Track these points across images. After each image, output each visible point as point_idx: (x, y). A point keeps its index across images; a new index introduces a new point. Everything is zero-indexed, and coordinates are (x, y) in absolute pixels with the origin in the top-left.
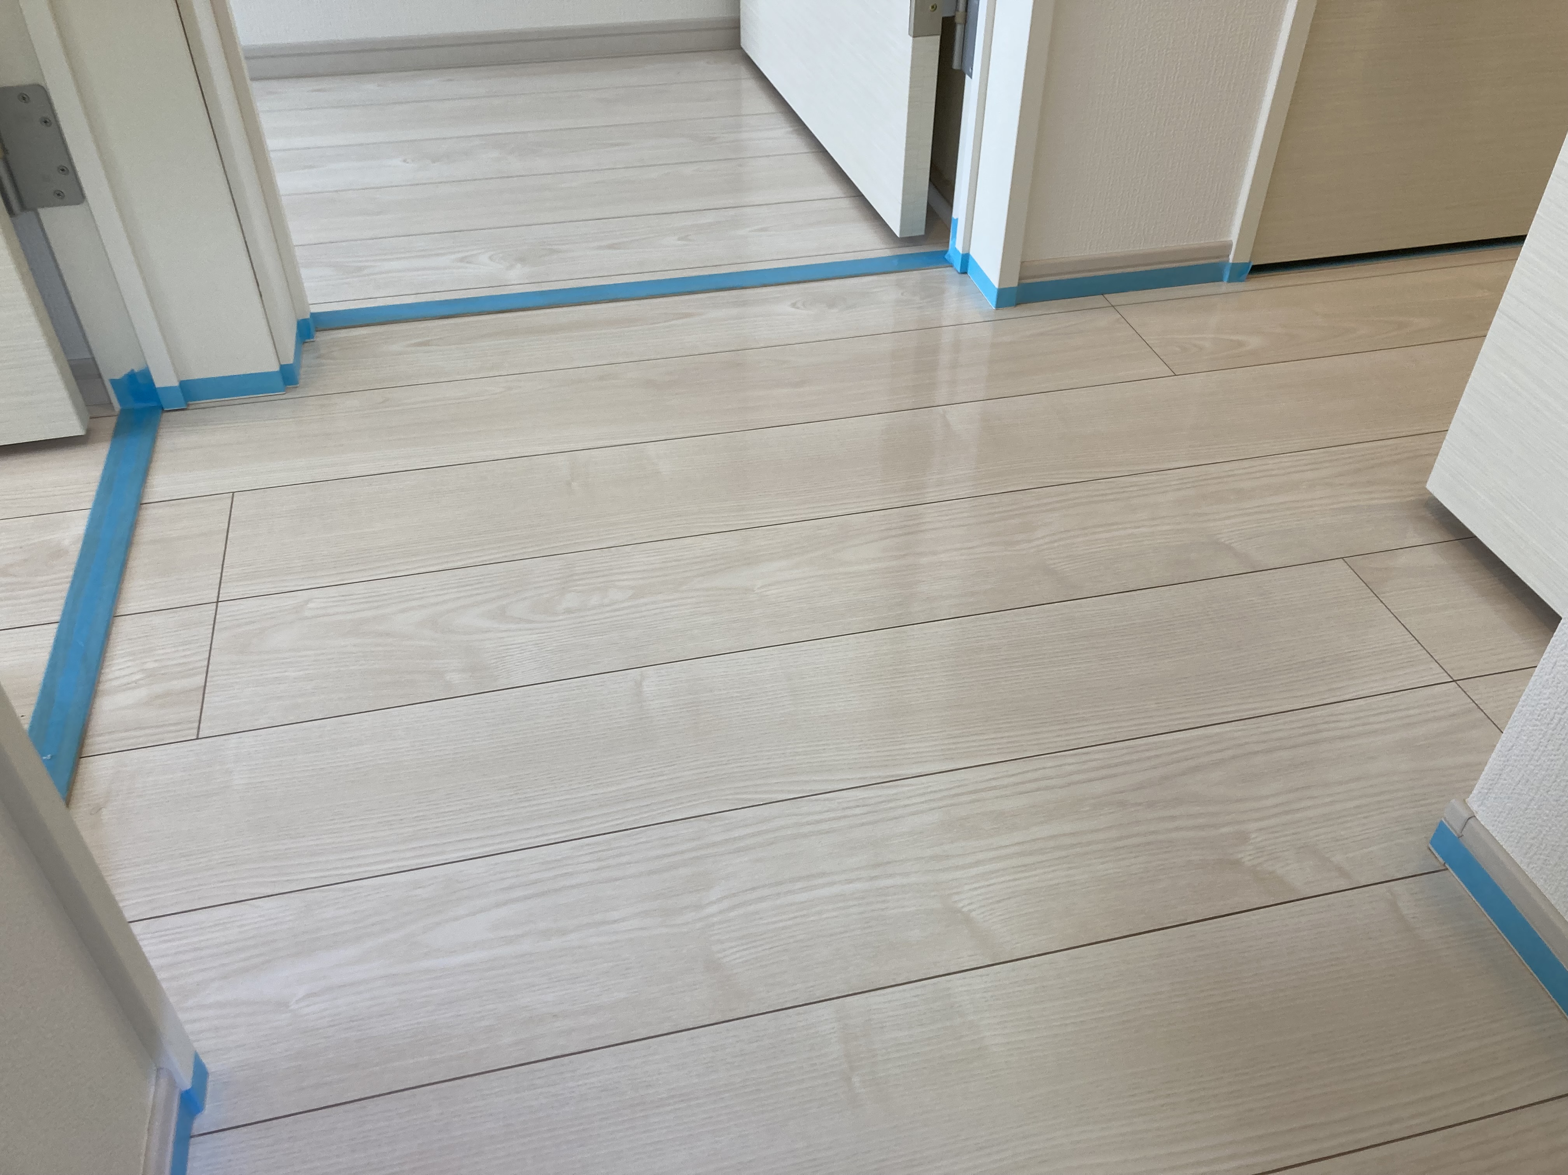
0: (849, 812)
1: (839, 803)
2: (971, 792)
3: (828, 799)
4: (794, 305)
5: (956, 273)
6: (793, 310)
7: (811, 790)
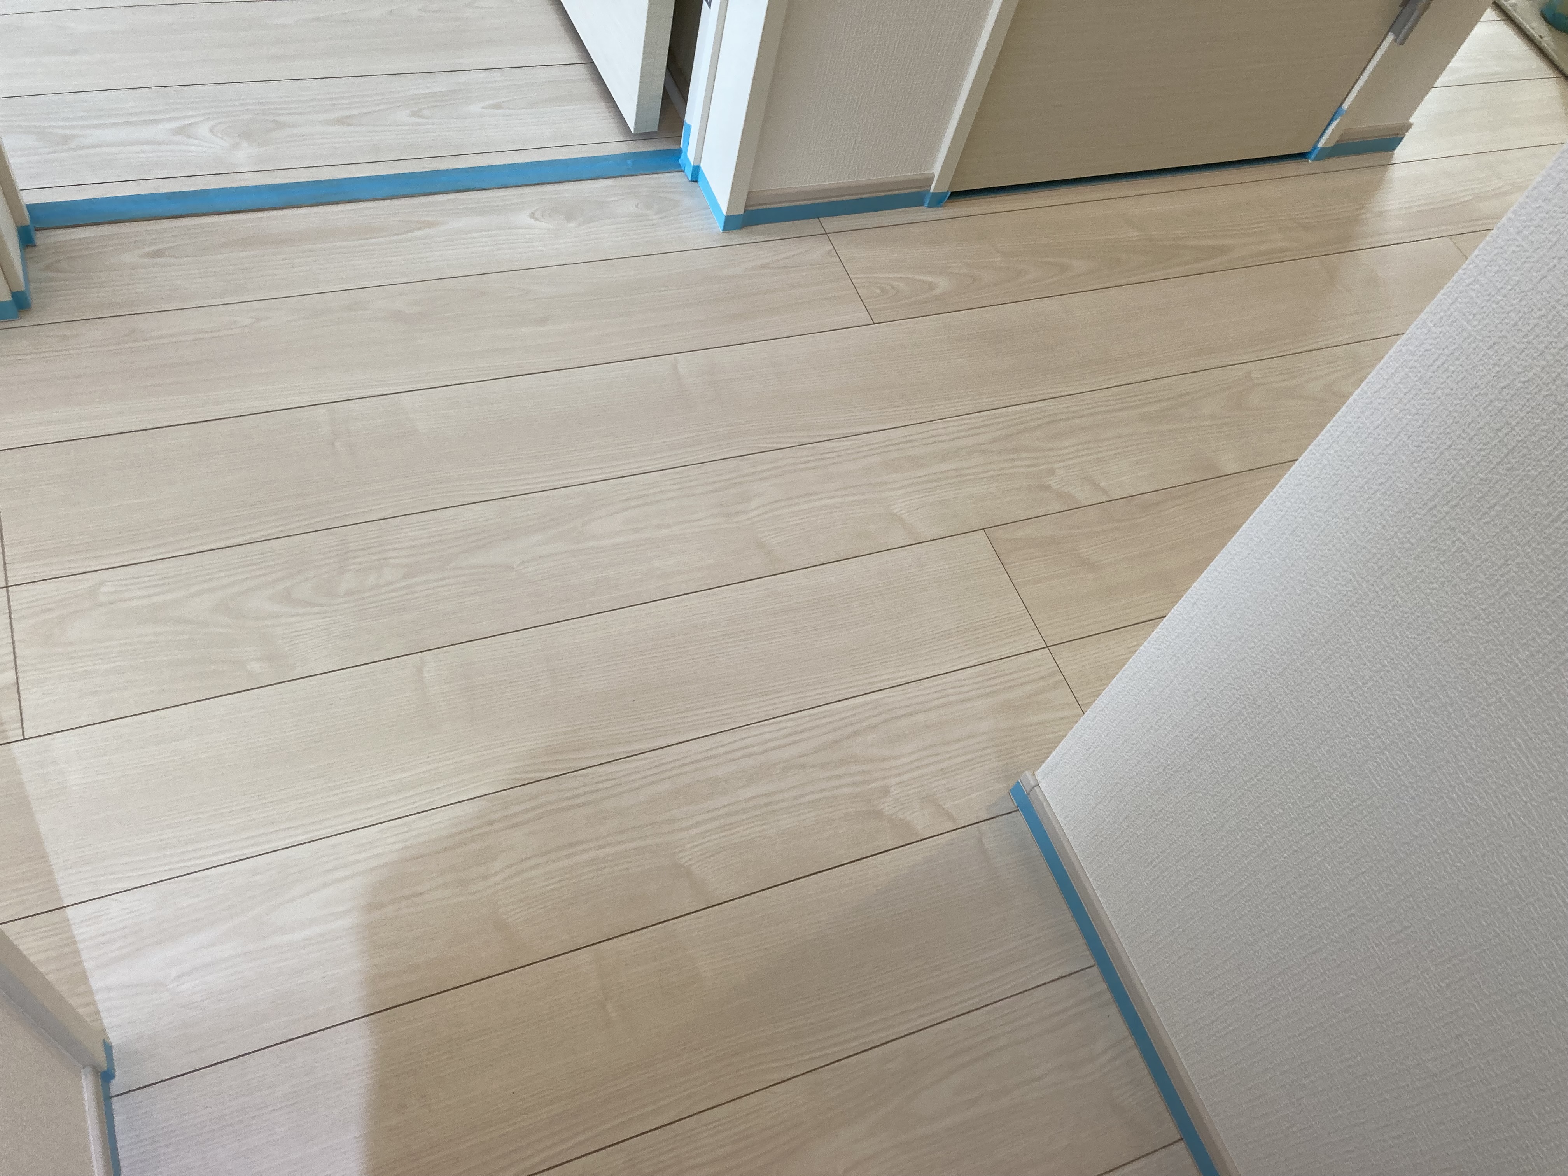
0: (600, 786)
1: (593, 778)
2: (692, 763)
3: (582, 776)
4: (533, 216)
5: (686, 180)
6: (533, 221)
7: (569, 768)
